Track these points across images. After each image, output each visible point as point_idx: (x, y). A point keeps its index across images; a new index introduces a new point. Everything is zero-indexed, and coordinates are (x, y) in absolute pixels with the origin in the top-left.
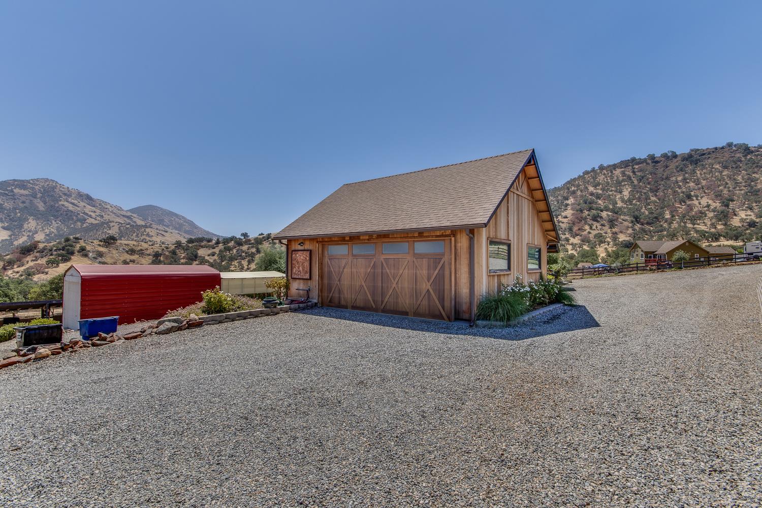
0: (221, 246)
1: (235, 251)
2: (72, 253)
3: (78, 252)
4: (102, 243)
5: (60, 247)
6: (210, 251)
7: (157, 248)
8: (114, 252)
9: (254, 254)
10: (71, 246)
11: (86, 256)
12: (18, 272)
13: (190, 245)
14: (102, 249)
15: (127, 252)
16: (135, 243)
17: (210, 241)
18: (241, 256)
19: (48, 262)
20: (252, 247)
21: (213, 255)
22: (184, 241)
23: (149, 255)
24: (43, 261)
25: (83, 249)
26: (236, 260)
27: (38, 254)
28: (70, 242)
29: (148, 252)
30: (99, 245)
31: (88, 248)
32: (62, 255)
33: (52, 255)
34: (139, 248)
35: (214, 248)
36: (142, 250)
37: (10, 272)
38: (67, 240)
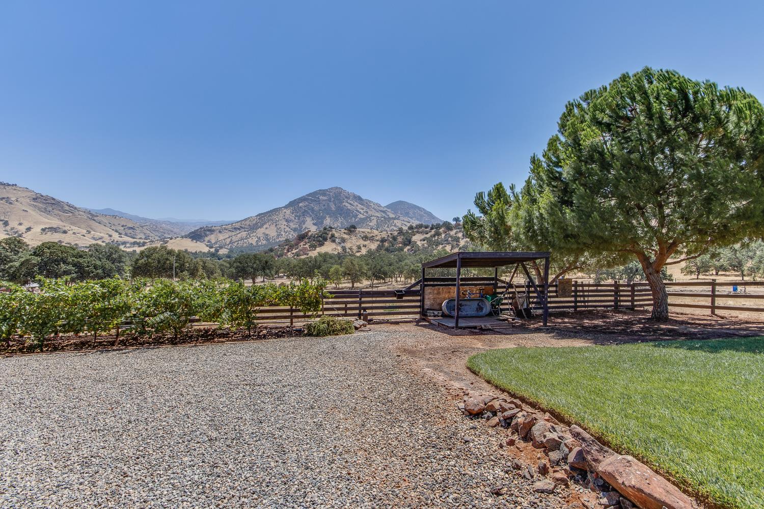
0: (433, 232)
1: (443, 236)
2: (325, 239)
3: (330, 238)
4: (346, 231)
5: (320, 234)
6: (422, 237)
7: (384, 235)
8: (354, 238)
9: (459, 238)
10: (326, 233)
11: (334, 241)
12: (293, 254)
13: (410, 231)
14: (345, 236)
15: (362, 238)
16: (369, 231)
17: (426, 227)
18: (447, 240)
19: (310, 246)
20: (460, 231)
21: (424, 240)
22: (405, 228)
23: (378, 241)
24: (307, 246)
25: (333, 236)
26: (442, 244)
27: (307, 240)
28: (326, 231)
29: (377, 238)
30: (345, 233)
31: (336, 235)
32: (319, 241)
33: (314, 241)
34: (372, 234)
35: (427, 234)
36: (373, 236)
37: (290, 253)
38: (325, 229)
